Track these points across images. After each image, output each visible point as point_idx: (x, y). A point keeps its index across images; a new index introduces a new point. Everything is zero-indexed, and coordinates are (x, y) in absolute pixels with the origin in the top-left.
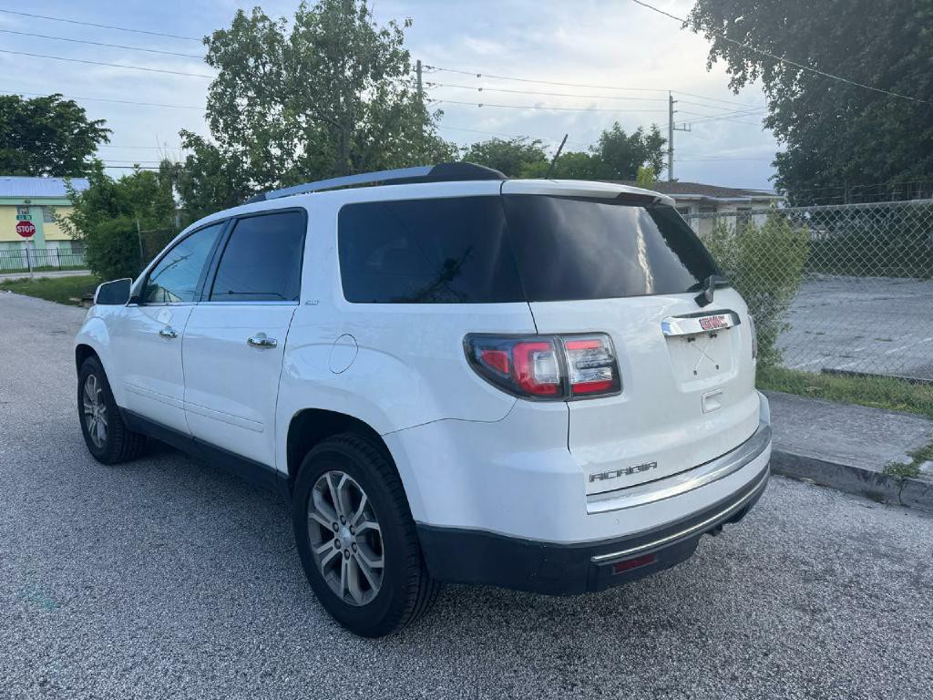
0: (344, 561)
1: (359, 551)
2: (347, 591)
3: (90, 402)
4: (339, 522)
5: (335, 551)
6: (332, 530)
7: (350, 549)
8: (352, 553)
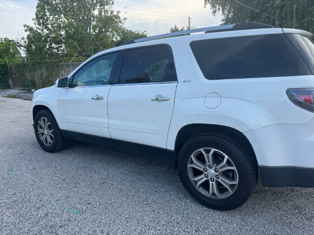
0: (211, 183)
1: (221, 177)
2: (213, 194)
3: (41, 127)
4: (208, 168)
5: (205, 179)
6: (203, 171)
7: (214, 178)
8: (215, 179)
